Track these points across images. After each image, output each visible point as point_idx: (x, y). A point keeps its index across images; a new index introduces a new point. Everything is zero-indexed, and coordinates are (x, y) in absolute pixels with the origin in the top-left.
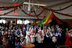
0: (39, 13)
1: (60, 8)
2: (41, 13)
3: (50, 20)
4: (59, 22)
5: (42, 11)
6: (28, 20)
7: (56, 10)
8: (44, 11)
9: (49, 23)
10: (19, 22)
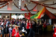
0: (33, 8)
1: (53, 2)
2: (34, 8)
3: (42, 15)
4: (52, 16)
5: (36, 6)
6: (23, 15)
7: (49, 4)
8: (37, 6)
9: (41, 17)
10: (14, 17)
